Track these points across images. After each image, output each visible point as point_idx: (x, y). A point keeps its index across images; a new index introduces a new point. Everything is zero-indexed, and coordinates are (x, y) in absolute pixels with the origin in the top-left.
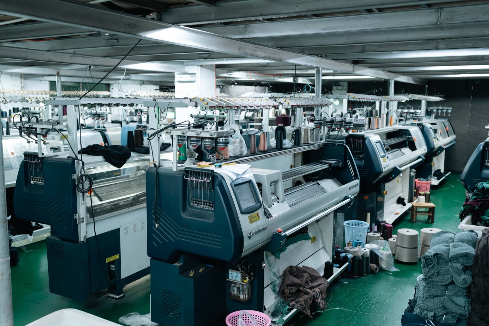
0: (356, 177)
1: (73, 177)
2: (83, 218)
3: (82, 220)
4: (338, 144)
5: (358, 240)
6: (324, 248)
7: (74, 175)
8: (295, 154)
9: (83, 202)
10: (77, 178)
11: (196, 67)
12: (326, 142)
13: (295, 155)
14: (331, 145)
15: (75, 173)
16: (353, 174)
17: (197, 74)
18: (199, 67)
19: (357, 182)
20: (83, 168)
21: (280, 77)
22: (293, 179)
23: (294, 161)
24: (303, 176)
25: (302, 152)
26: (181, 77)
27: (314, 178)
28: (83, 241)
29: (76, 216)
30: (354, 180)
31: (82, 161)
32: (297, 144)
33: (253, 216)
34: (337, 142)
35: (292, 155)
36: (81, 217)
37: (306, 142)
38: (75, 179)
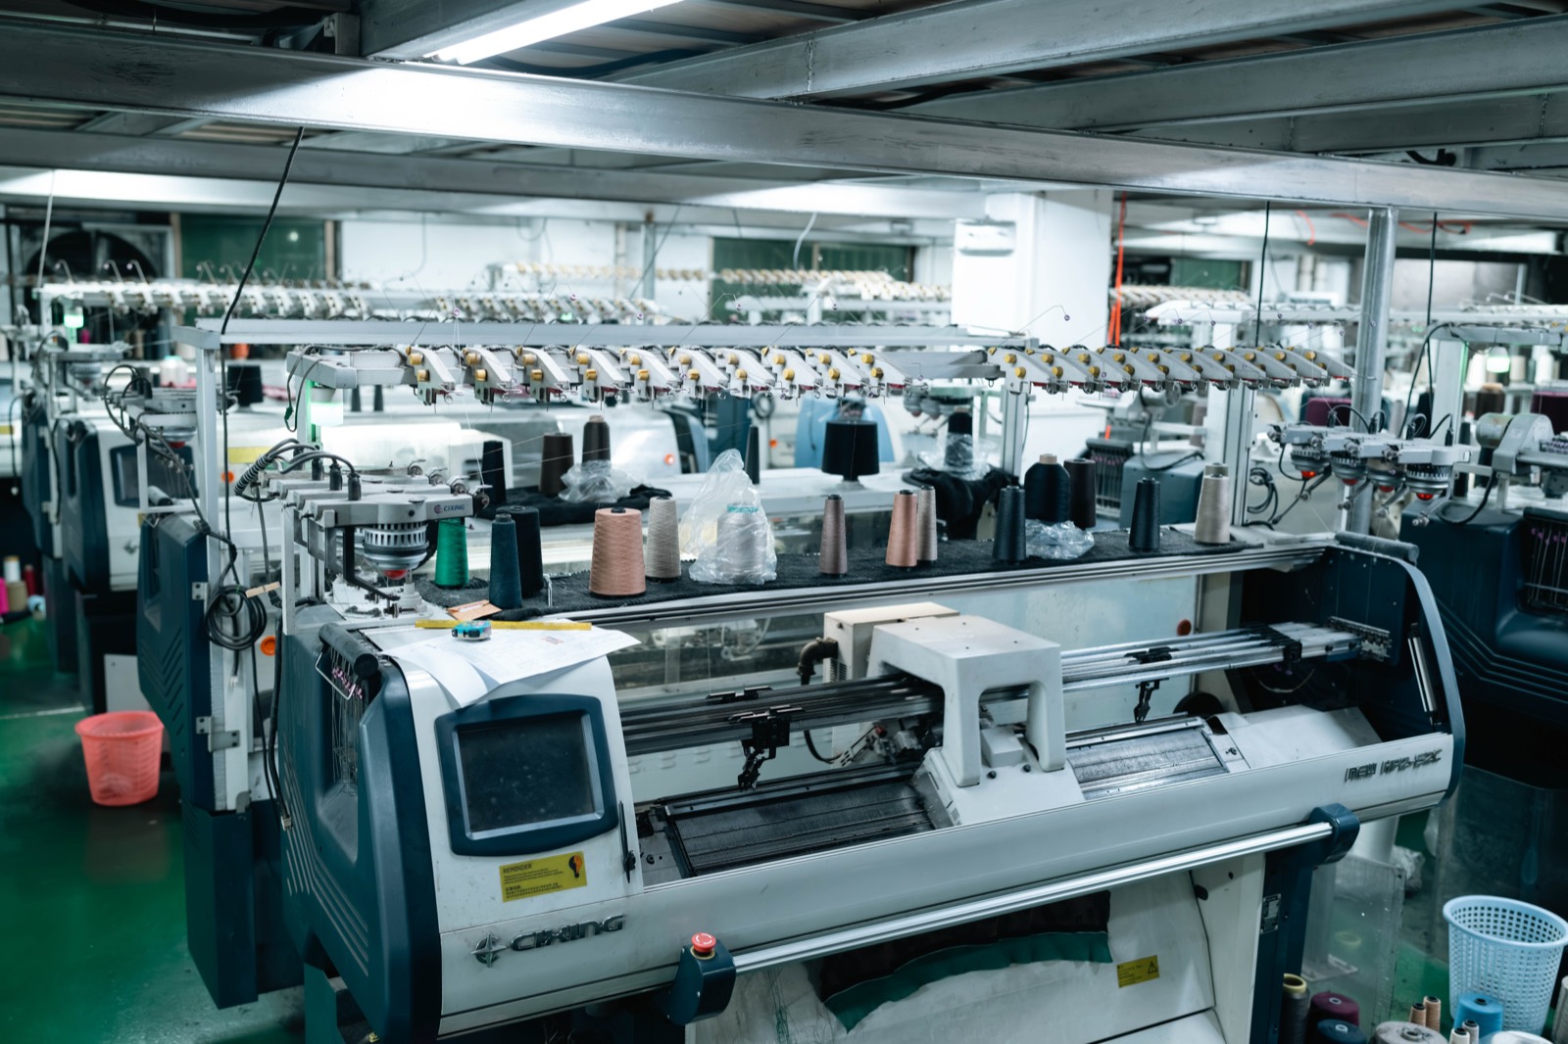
0: (1439, 721)
1: (196, 592)
2: (235, 734)
3: (233, 740)
4: (1379, 559)
5: (1481, 1002)
6: (1209, 1011)
7: (198, 586)
8: (1205, 577)
9: (235, 680)
10: (209, 597)
11: (1018, 197)
12: (1335, 545)
13: (1205, 583)
14: (1352, 557)
15: (205, 579)
16: (1429, 703)
17: (1019, 226)
18: (1032, 199)
19: (1441, 742)
20: (231, 566)
21: (1463, 232)
22: (1191, 675)
23: (1201, 605)
24: (1229, 672)
25: (1233, 574)
26: (971, 235)
27: (1277, 690)
28: (234, 812)
29: (205, 725)
30: (1433, 730)
31: (227, 539)
32: (1139, 543)
33: (535, 868)
34: (1378, 550)
35: (1193, 582)
36: (229, 727)
37: (1207, 539)
38: (202, 601)
